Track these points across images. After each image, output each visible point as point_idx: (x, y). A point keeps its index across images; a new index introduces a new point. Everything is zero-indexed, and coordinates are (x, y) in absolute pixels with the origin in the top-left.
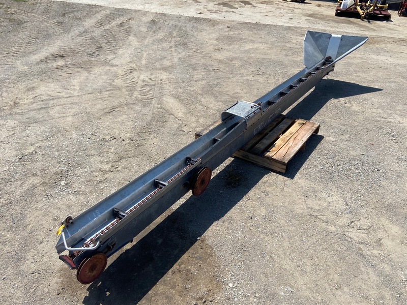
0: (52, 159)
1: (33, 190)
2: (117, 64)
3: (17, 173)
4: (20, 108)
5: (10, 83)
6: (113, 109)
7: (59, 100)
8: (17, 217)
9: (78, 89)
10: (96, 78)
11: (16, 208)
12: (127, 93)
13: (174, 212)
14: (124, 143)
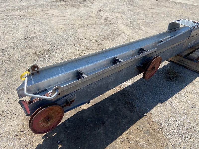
0: (45, 42)
1: (27, 56)
2: (93, 7)
3: (20, 45)
4: (35, 17)
5: (34, 7)
6: (87, 25)
7: (58, 17)
8: (9, 69)
9: (70, 14)
10: (80, 11)
11: (11, 64)
12: (96, 19)
13: (123, 89)
14: (91, 42)
